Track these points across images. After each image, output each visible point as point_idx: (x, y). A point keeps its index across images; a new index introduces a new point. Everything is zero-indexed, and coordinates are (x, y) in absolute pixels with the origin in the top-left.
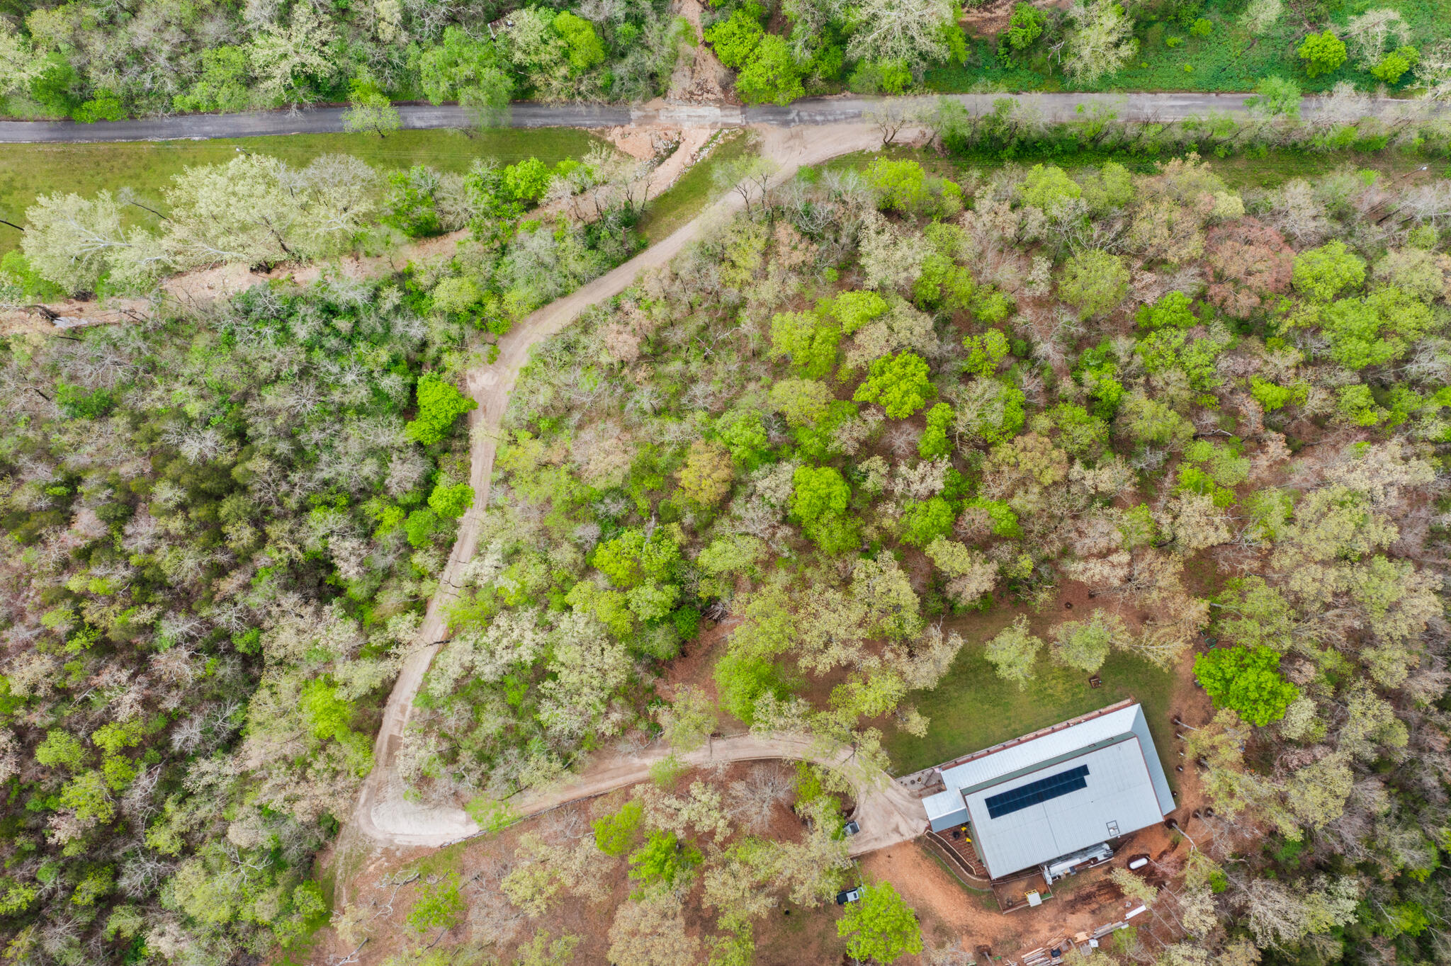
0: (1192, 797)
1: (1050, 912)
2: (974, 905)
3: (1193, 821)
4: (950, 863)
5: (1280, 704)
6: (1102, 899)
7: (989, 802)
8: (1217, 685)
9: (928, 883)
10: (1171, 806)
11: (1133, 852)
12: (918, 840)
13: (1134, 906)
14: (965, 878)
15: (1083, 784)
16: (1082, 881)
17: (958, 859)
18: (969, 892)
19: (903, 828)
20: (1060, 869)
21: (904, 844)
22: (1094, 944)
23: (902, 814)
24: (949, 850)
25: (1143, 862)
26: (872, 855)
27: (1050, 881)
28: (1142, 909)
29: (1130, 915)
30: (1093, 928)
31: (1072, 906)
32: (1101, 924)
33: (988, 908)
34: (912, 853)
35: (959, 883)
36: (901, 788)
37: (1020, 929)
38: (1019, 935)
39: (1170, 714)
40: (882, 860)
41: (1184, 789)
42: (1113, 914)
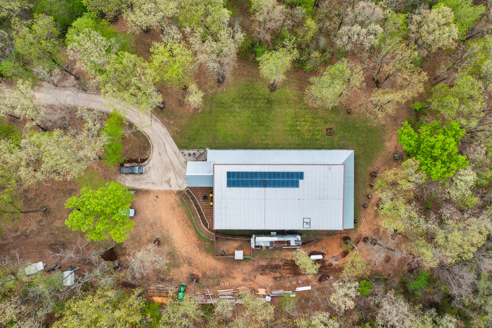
0: (366, 228)
1: (247, 268)
2: (200, 247)
3: (362, 244)
4: (194, 214)
5: (453, 166)
6: (284, 272)
7: (229, 174)
8: (412, 143)
9: (175, 222)
10: (351, 225)
11: (316, 249)
12: (180, 193)
13: (304, 284)
14: (200, 228)
15: (296, 185)
16: (276, 255)
17: (201, 214)
18: (199, 237)
19: (173, 182)
20: (263, 241)
21: (170, 192)
22: (268, 299)
23: (176, 173)
24: (197, 206)
25: (320, 257)
26: (147, 192)
27: (253, 246)
28: (309, 288)
29: (299, 289)
30: (272, 289)
31: (263, 270)
32: (277, 288)
33: (208, 251)
34: (173, 199)
35: (195, 229)
36: (181, 156)
37: (224, 273)
38: (222, 276)
39: (371, 169)
40: (152, 197)
41: (363, 221)
42: (288, 285)
